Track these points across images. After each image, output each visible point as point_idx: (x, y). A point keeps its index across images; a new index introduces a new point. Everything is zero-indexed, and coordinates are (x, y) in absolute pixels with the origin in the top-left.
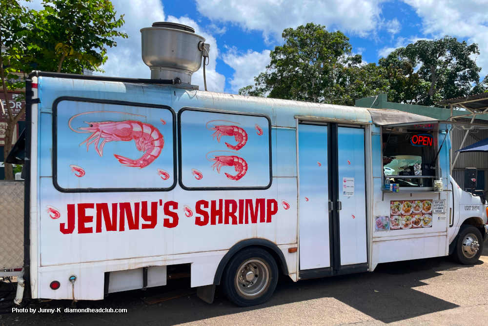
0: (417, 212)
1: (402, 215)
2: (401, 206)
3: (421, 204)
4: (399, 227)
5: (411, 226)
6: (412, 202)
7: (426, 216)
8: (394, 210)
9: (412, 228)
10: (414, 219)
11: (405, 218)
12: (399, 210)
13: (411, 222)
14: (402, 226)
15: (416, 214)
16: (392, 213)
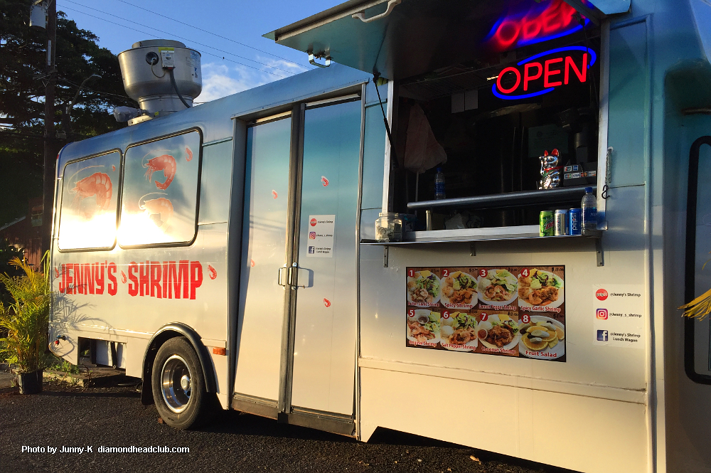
0: (496, 304)
1: (441, 309)
2: (440, 283)
3: (511, 280)
4: (433, 341)
5: (474, 344)
6: (477, 271)
7: (534, 319)
8: (418, 292)
9: (479, 350)
10: (486, 325)
11: (452, 319)
12: (430, 294)
13: (476, 334)
14: (444, 342)
15: (492, 310)
16: (411, 301)
